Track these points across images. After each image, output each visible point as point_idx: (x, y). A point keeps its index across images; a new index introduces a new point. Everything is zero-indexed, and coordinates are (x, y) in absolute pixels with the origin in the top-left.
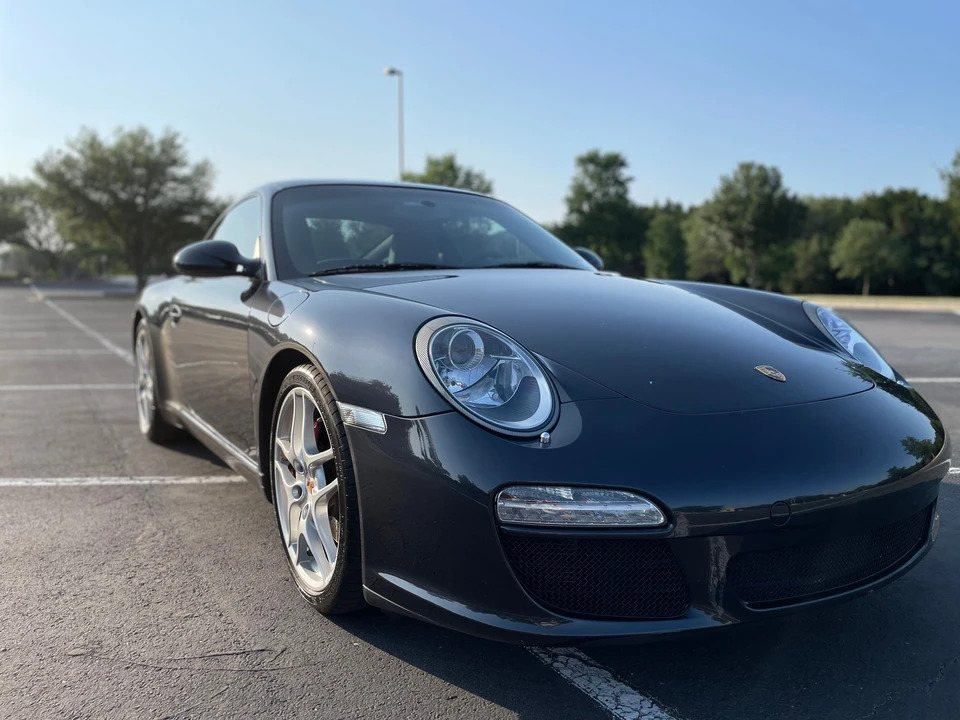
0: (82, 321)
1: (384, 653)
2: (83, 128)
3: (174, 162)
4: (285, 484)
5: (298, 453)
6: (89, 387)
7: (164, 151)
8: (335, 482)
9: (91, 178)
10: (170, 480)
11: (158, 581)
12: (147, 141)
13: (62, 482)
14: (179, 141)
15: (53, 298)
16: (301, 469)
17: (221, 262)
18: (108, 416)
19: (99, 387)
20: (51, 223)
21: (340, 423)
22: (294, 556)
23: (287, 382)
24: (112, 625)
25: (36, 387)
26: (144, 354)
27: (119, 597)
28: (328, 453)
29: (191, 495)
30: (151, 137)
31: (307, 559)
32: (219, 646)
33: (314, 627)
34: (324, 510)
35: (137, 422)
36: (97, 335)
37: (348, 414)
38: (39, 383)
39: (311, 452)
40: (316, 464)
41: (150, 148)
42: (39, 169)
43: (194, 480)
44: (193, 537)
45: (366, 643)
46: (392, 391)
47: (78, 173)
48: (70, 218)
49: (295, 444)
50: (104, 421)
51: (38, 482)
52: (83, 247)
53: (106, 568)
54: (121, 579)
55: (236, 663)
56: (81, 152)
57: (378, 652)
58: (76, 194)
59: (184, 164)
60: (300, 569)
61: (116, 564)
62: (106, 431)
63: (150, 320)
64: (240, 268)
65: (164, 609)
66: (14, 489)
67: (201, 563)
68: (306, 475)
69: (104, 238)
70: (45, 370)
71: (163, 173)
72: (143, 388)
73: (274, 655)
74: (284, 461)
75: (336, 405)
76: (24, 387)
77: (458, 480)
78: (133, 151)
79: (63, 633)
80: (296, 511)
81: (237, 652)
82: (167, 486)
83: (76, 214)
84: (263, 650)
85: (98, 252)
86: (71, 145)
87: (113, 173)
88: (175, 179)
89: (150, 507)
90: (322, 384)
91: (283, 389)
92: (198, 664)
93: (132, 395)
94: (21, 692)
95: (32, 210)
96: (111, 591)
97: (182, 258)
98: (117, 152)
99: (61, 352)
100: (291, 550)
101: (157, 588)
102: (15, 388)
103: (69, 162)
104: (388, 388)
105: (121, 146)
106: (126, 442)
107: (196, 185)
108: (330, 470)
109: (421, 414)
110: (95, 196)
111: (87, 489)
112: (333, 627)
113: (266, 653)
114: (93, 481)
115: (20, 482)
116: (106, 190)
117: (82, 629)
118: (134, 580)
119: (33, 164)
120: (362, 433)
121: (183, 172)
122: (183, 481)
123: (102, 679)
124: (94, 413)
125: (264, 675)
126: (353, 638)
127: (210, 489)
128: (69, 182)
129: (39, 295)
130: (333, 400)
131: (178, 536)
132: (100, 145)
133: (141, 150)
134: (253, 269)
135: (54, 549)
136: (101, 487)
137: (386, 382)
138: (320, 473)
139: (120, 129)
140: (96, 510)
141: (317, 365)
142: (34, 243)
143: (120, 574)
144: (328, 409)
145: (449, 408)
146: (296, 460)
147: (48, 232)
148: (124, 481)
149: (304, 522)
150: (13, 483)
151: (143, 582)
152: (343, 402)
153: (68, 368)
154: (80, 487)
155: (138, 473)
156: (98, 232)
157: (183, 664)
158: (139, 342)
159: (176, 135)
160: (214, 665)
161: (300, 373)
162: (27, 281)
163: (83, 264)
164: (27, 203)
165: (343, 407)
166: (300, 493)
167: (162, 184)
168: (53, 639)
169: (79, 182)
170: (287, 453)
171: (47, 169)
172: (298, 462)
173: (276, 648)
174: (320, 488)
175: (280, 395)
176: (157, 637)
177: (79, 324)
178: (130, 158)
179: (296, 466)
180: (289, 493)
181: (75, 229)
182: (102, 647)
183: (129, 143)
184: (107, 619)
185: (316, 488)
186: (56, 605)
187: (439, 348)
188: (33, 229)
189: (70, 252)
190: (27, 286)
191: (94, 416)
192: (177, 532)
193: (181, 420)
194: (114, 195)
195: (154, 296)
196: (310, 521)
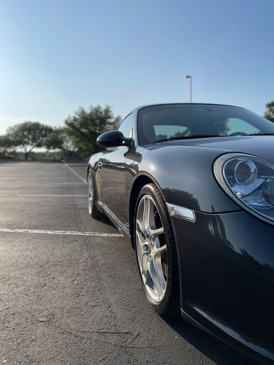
0: (78, 173)
1: (193, 347)
2: (80, 107)
3: (109, 117)
4: (141, 243)
5: (146, 228)
6: (75, 196)
7: (106, 113)
8: (165, 247)
9: (82, 125)
10: (97, 234)
11: (85, 283)
12: (100, 110)
13: (58, 232)
14: (110, 110)
15: (70, 166)
16: (148, 236)
17: (116, 140)
18: (79, 207)
19: (79, 196)
20: (71, 141)
21: (168, 214)
22: (145, 280)
23: (141, 192)
24: (61, 306)
25: (58, 196)
26: (90, 183)
27: (67, 290)
28: (161, 230)
29: (104, 241)
30: (101, 108)
31: (150, 283)
32: (106, 326)
33: (154, 321)
34: (159, 260)
35: (88, 210)
36: (81, 178)
37: (172, 210)
38: (59, 194)
39: (152, 228)
40: (155, 235)
41: (101, 113)
42: (66, 122)
43: (106, 235)
44: (102, 262)
45: (182, 338)
46: (193, 197)
47: (78, 123)
48: (76, 138)
49: (145, 224)
50: (78, 209)
51: (49, 232)
52: (80, 148)
53: (65, 274)
54: (69, 280)
55: (113, 339)
56: (79, 115)
57: (189, 346)
58: (78, 130)
59: (112, 118)
60: (147, 287)
61: (69, 272)
62: (78, 213)
63: (92, 169)
64: (124, 142)
65: (85, 299)
66: (40, 234)
67: (104, 276)
68: (150, 239)
69: (86, 145)
70: (62, 190)
71: (105, 121)
72: (90, 196)
73: (133, 337)
74: (140, 231)
75: (165, 204)
76: (54, 196)
77: (240, 252)
78: (96, 115)
79: (40, 308)
80: (145, 257)
81: (115, 331)
82: (96, 236)
83: (78, 137)
84: (127, 333)
85: (85, 150)
86: (76, 113)
87: (89, 122)
88: (109, 123)
89: (87, 246)
90: (158, 193)
91: (139, 196)
92: (95, 337)
93: (87, 199)
94: (14, 340)
95: (65, 137)
96: (64, 286)
97: (99, 139)
98: (90, 115)
99: (69, 183)
100: (143, 276)
101: (84, 287)
102: (51, 195)
103: (75, 119)
104: (191, 195)
105: (92, 113)
106: (83, 217)
107: (116, 125)
108: (162, 239)
109: (216, 211)
110: (83, 130)
111: (65, 236)
112: (164, 324)
113: (128, 335)
114: (69, 233)
115: (43, 232)
116: (87, 128)
117: (48, 306)
118: (75, 282)
119: (64, 121)
120: (180, 220)
121: (112, 120)
122: (102, 235)
123: (50, 339)
124: (75, 205)
125: (127, 350)
126: (175, 333)
127: (112, 239)
128: (76, 126)
129: (66, 165)
130: (164, 202)
131: (96, 261)
132: (85, 113)
133: (99, 114)
134: (129, 143)
135: (47, 263)
136: (71, 235)
137: (190, 192)
138: (157, 240)
139: (91, 107)
140: (67, 245)
141: (156, 184)
142: (66, 148)
143: (70, 278)
144: (161, 206)
145: (239, 209)
146: (145, 232)
147: (70, 145)
148: (80, 234)
149: (149, 264)
150: (40, 232)
151: (78, 283)
152: (169, 202)
153: (70, 189)
154: (63, 235)
155: (86, 230)
156: (84, 143)
157: (88, 335)
158: (89, 178)
159: (109, 107)
160: (102, 339)
161: (147, 187)
162: (63, 161)
163: (81, 155)
164: (64, 135)
165: (169, 205)
166: (147, 249)
167: (105, 125)
168: (35, 310)
169: (79, 126)
170: (141, 227)
171: (69, 122)
172: (147, 233)
173: (134, 332)
174: (157, 248)
175: (138, 199)
176: (79, 316)
177: (77, 175)
178: (95, 117)
179: (145, 235)
180: (142, 248)
181: (77, 142)
182: (54, 318)
183: (94, 111)
184: (60, 302)
185: (155, 248)
186: (41, 291)
187: (229, 171)
188: (65, 143)
189: (77, 151)
190: (63, 162)
191: (74, 206)
192: (96, 259)
193: (102, 209)
194: (90, 130)
195: (94, 159)
196: (152, 264)
